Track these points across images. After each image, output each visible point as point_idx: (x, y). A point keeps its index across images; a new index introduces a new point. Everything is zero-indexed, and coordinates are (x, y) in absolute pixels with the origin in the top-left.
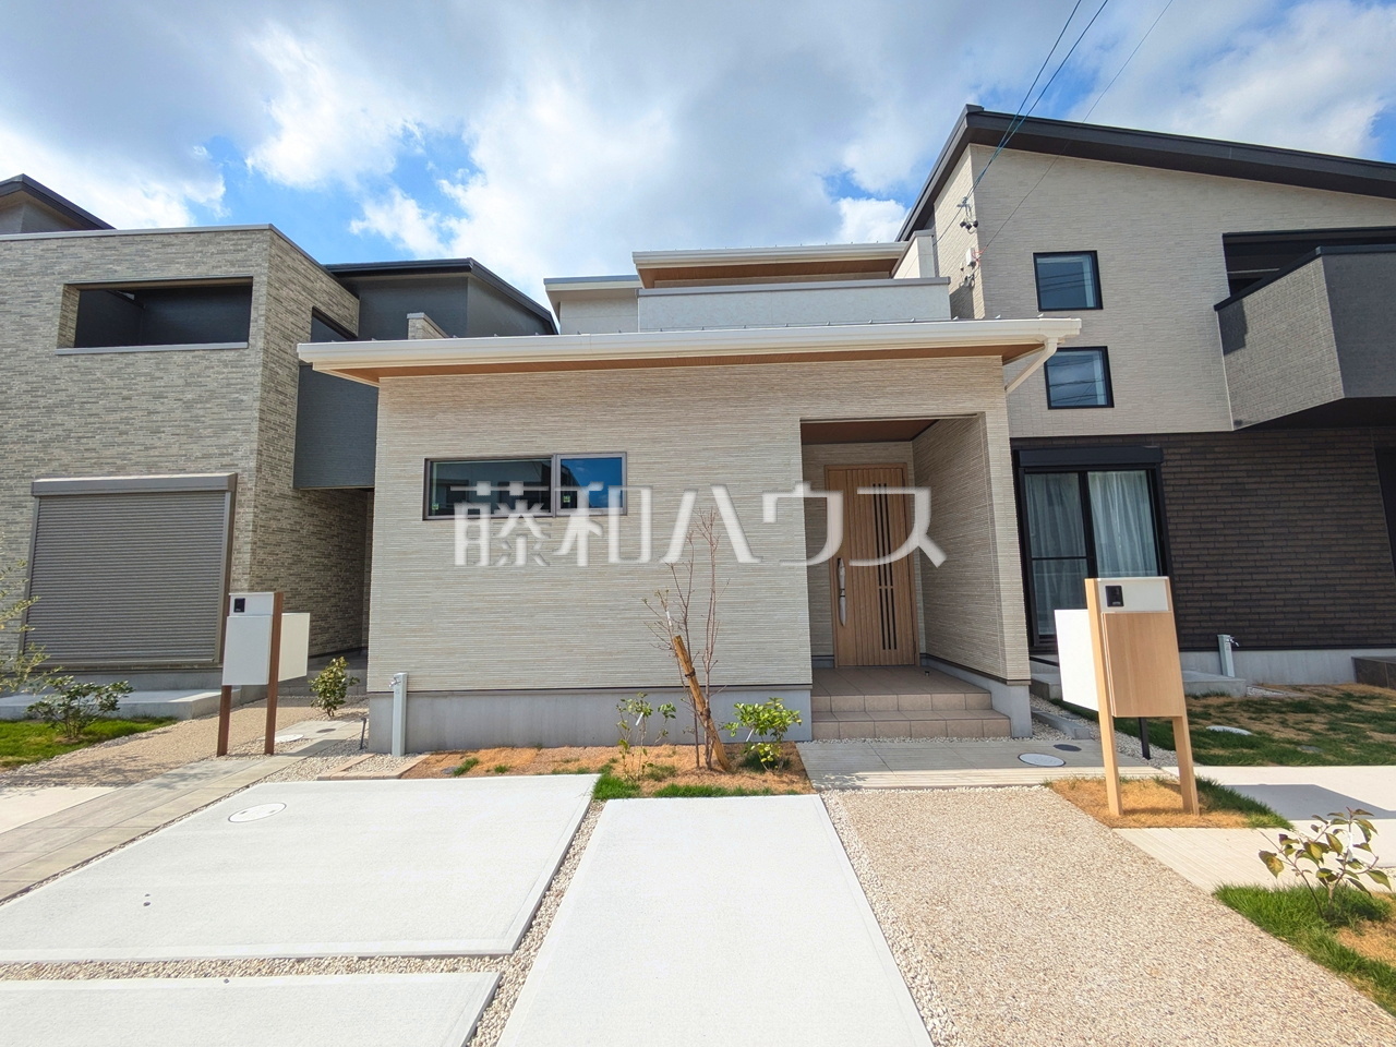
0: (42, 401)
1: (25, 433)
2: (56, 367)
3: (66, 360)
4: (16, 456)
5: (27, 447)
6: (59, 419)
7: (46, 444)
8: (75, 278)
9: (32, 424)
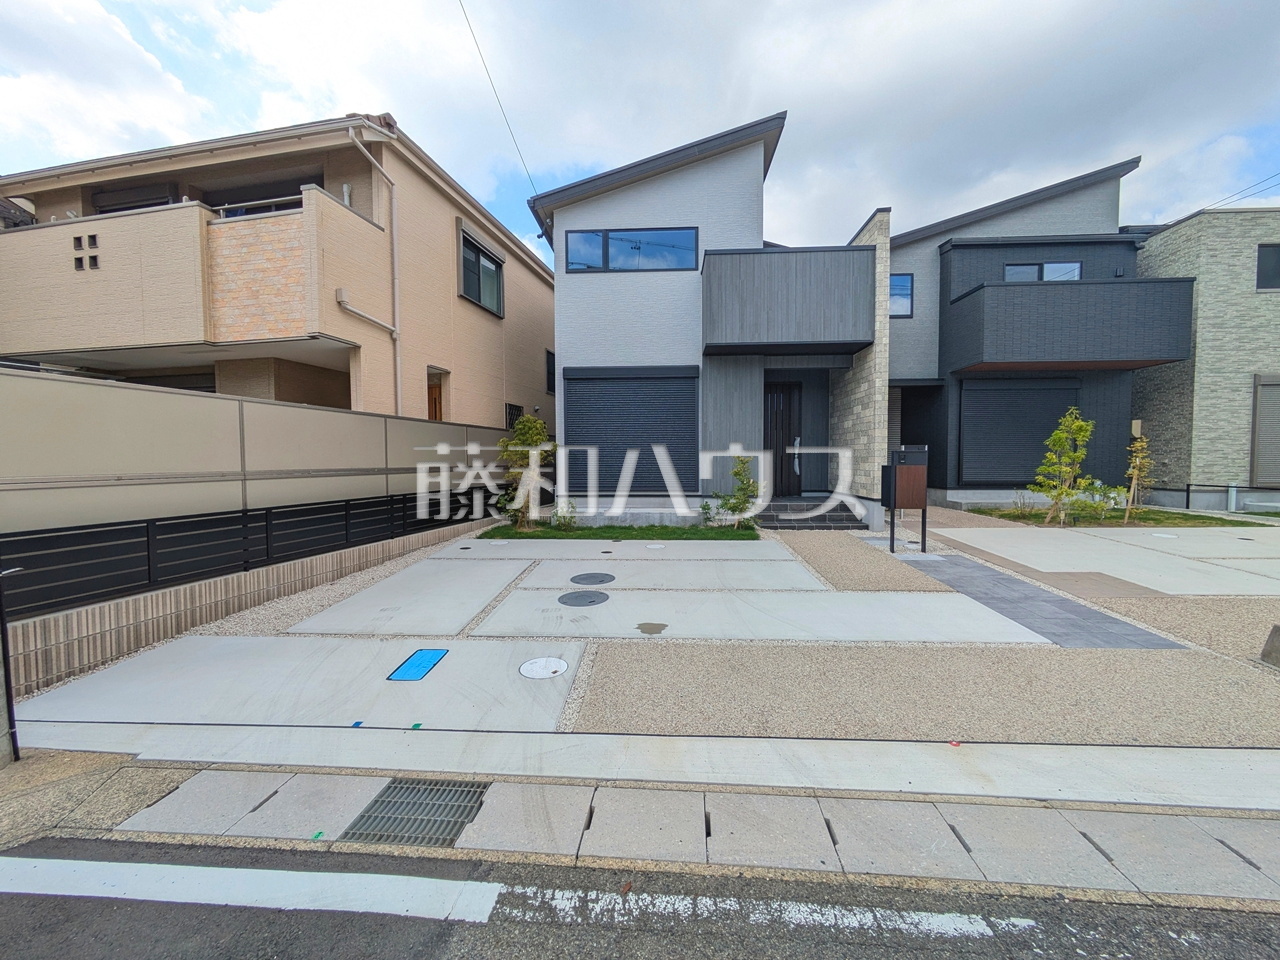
0: (1249, 324)
1: (1238, 344)
2: (1257, 300)
3: (1263, 296)
4: (1233, 359)
5: (1240, 353)
6: (1261, 335)
7: (1253, 351)
8: (1266, 240)
9: (1243, 338)
